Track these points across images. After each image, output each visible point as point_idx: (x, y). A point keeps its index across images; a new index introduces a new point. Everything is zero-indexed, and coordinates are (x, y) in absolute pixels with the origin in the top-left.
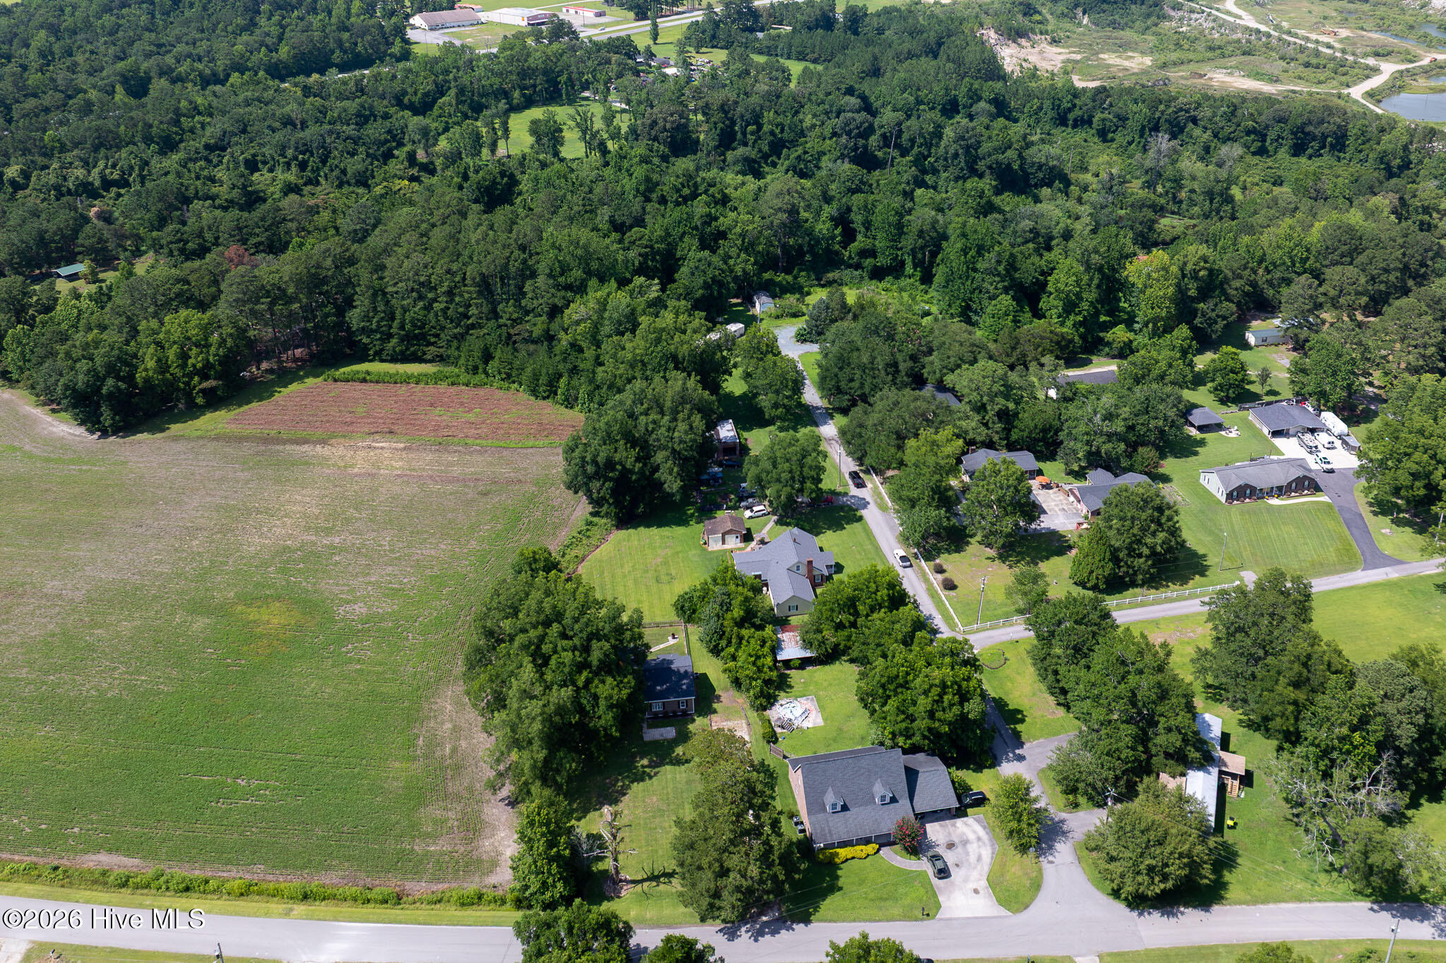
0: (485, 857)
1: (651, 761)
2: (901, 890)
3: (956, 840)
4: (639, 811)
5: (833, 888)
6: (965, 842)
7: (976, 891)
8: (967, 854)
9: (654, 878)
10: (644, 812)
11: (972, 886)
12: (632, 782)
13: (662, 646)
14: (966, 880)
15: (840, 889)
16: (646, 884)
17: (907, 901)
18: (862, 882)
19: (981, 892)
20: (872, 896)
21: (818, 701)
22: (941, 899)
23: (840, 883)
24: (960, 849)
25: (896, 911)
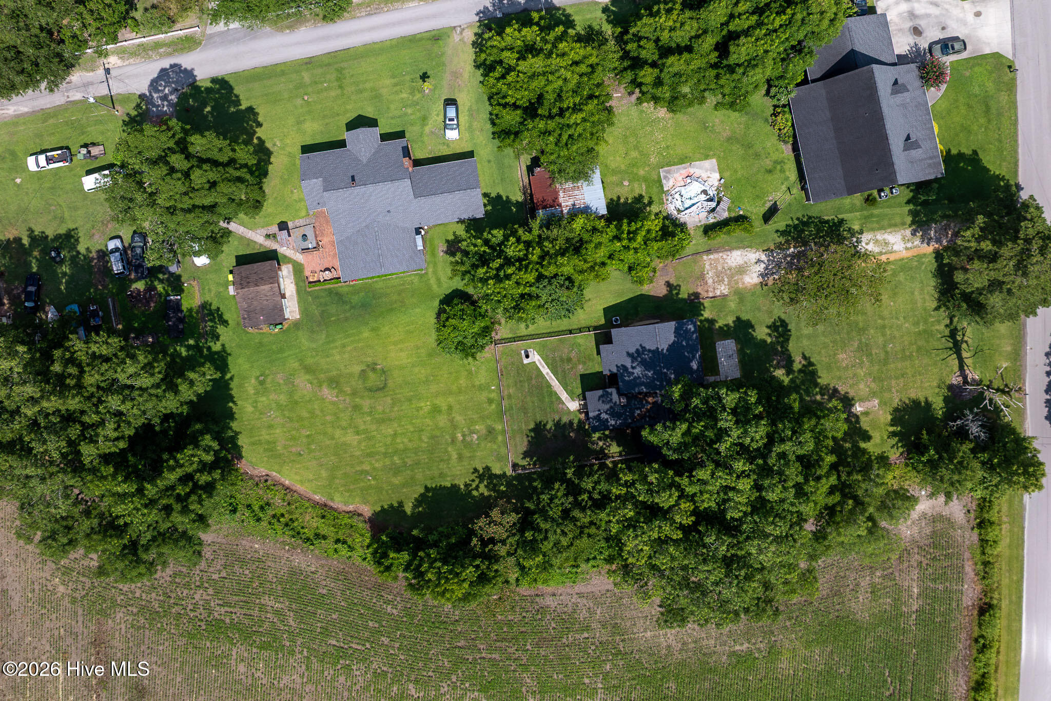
0: (928, 531)
1: (778, 367)
2: (976, 90)
3: (909, 24)
4: (861, 372)
5: (974, 159)
6: (912, 15)
7: (978, 14)
8: (928, 16)
9: (957, 348)
10: (861, 364)
11: (970, 18)
12: (816, 385)
13: (546, 371)
14: (964, 23)
15: (975, 152)
16: (965, 354)
17: (990, 86)
18: (967, 130)
19: (978, 9)
20: (982, 121)
21: (669, 164)
22: (987, 51)
23: (967, 151)
24: (922, 23)
25: (1004, 98)
